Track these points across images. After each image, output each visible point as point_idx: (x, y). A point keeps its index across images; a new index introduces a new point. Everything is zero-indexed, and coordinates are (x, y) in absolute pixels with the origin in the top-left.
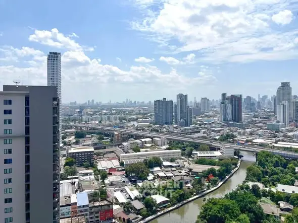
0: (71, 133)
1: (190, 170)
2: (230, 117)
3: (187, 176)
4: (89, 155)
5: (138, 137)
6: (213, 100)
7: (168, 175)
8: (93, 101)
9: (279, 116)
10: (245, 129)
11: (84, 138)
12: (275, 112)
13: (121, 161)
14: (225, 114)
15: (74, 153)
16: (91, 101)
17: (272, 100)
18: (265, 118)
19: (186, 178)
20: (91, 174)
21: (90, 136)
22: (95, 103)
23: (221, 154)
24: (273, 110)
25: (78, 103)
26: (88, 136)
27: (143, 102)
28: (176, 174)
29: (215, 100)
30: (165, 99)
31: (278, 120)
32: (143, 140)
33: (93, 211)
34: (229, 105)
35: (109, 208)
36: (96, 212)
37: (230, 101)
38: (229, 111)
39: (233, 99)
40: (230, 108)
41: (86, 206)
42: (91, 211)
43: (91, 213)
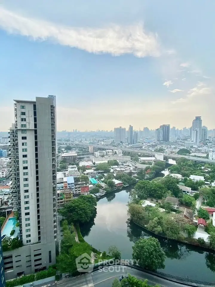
0: (63, 148)
1: (136, 167)
2: (161, 139)
3: (134, 170)
4: (74, 158)
5: (103, 149)
6: (151, 130)
7: (122, 170)
8: (76, 130)
9: (193, 138)
10: (170, 145)
11: (71, 150)
12: (191, 136)
13: (93, 162)
14: (158, 137)
15: (64, 157)
16: (75, 130)
17: (189, 129)
18: (184, 140)
19: (133, 171)
20: (75, 167)
21: (75, 149)
22: (77, 131)
23: (155, 159)
24: (189, 135)
25: (67, 131)
26: (74, 149)
27: (107, 131)
28: (127, 169)
29: (153, 130)
30: (121, 127)
31: (192, 140)
32: (107, 151)
33: (77, 187)
34: (161, 131)
35: (86, 185)
36: (79, 188)
37: (162, 128)
38: (161, 135)
39: (164, 127)
40: (162, 133)
41: (73, 183)
42: (76, 187)
43: (76, 188)
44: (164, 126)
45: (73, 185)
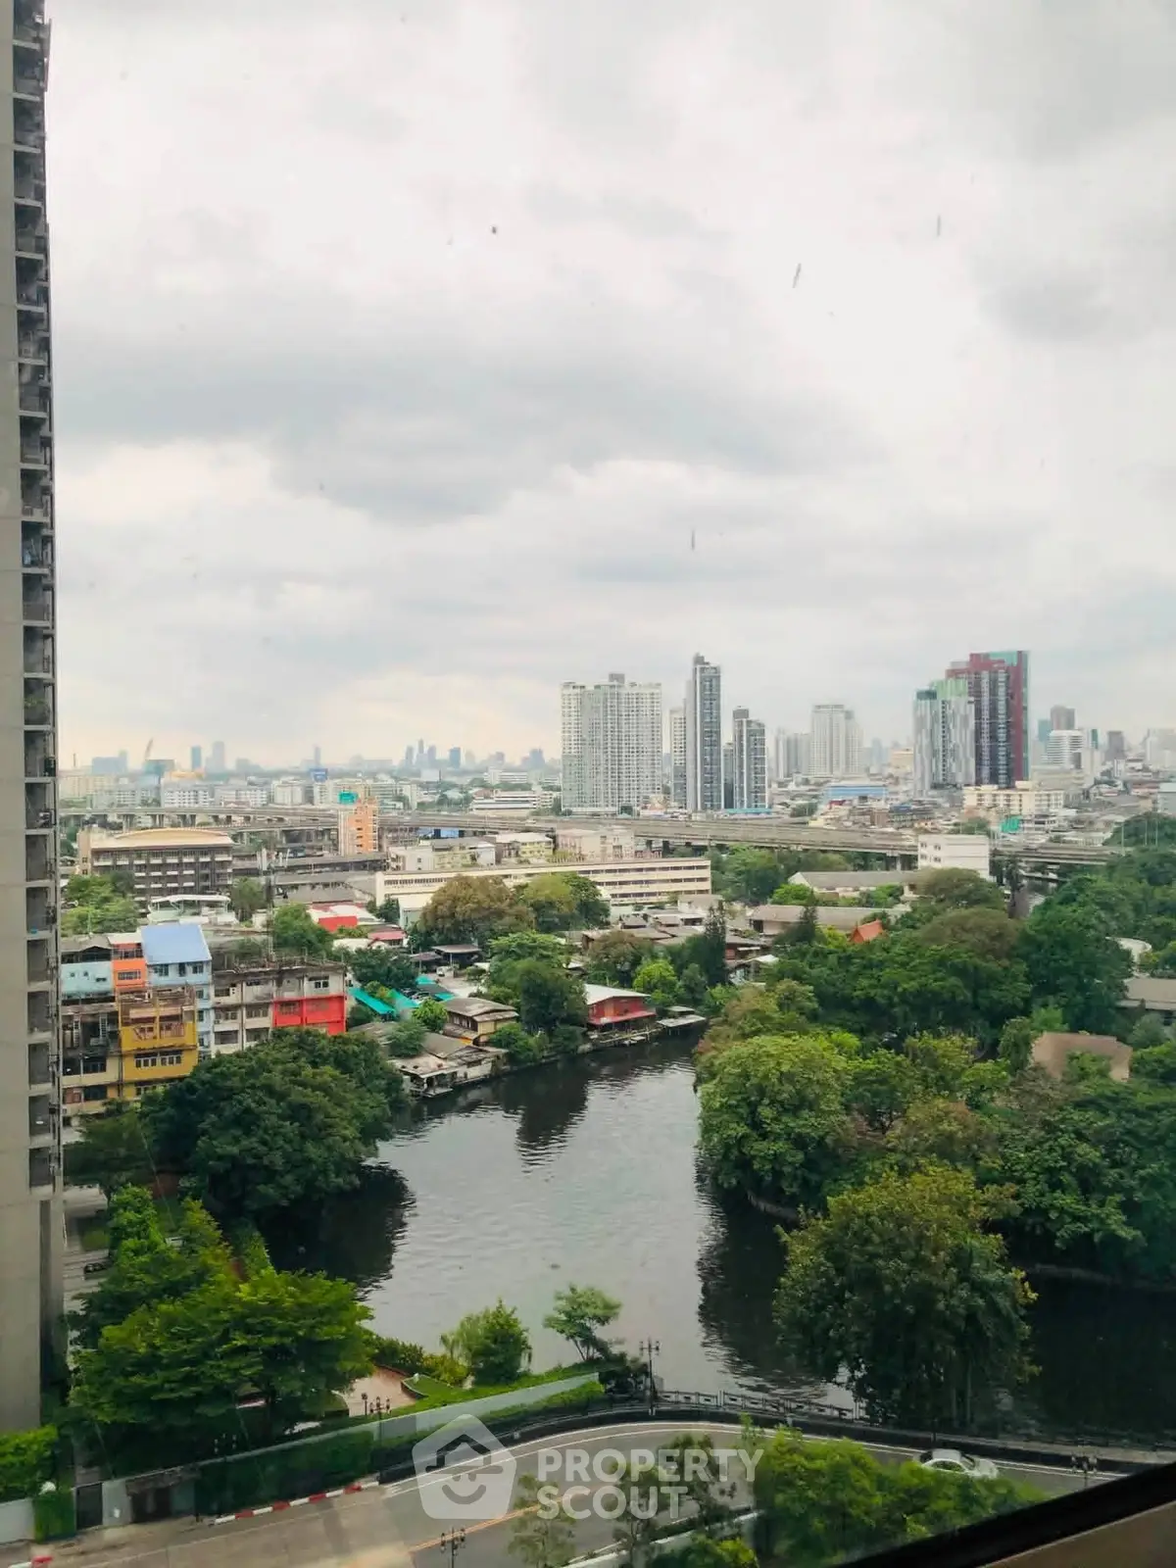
2: (963, 766)
14: (940, 755)
30: (622, 678)
33: (233, 998)
34: (961, 706)
35: (322, 992)
36: (254, 1009)
37: (963, 684)
38: (962, 737)
39: (985, 676)
40: (965, 719)
41: (197, 967)
42: (225, 1000)
43: (225, 1012)
44: (979, 662)
45: (206, 976)
